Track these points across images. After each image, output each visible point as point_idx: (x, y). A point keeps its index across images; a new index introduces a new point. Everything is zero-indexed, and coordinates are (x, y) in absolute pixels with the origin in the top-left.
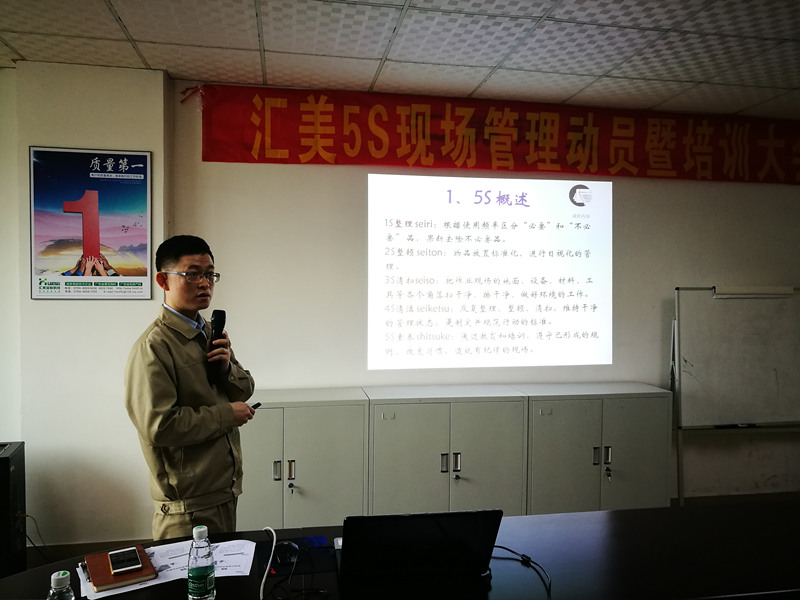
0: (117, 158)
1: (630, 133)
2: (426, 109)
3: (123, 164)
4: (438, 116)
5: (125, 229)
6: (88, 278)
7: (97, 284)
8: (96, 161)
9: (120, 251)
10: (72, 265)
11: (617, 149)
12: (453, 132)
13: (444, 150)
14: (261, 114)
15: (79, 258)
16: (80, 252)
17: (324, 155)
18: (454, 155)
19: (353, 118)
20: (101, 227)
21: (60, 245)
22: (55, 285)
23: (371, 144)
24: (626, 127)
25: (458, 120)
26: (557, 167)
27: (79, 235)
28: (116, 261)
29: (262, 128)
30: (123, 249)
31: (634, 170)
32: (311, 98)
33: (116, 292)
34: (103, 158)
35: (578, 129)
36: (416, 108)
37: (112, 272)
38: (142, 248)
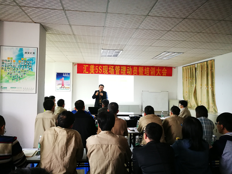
0: (66, 73)
1: (136, 69)
2: (107, 66)
3: (67, 74)
4: (109, 67)
5: (67, 82)
6: (62, 88)
8: (64, 74)
10: (61, 87)
11: (134, 71)
12: (111, 69)
13: (109, 72)
14: (85, 67)
16: (61, 85)
17: (93, 73)
18: (111, 73)
19: (97, 68)
20: (64, 82)
21: (59, 84)
22: (58, 89)
23: (99, 71)
24: (136, 68)
25: (111, 68)
26: (125, 74)
27: (61, 83)
28: (66, 86)
29: (85, 69)
30: (67, 85)
31: (137, 74)
32: (91, 65)
33: (66, 90)
34: (65, 73)
35: (129, 69)
36: (106, 66)
38: (69, 85)
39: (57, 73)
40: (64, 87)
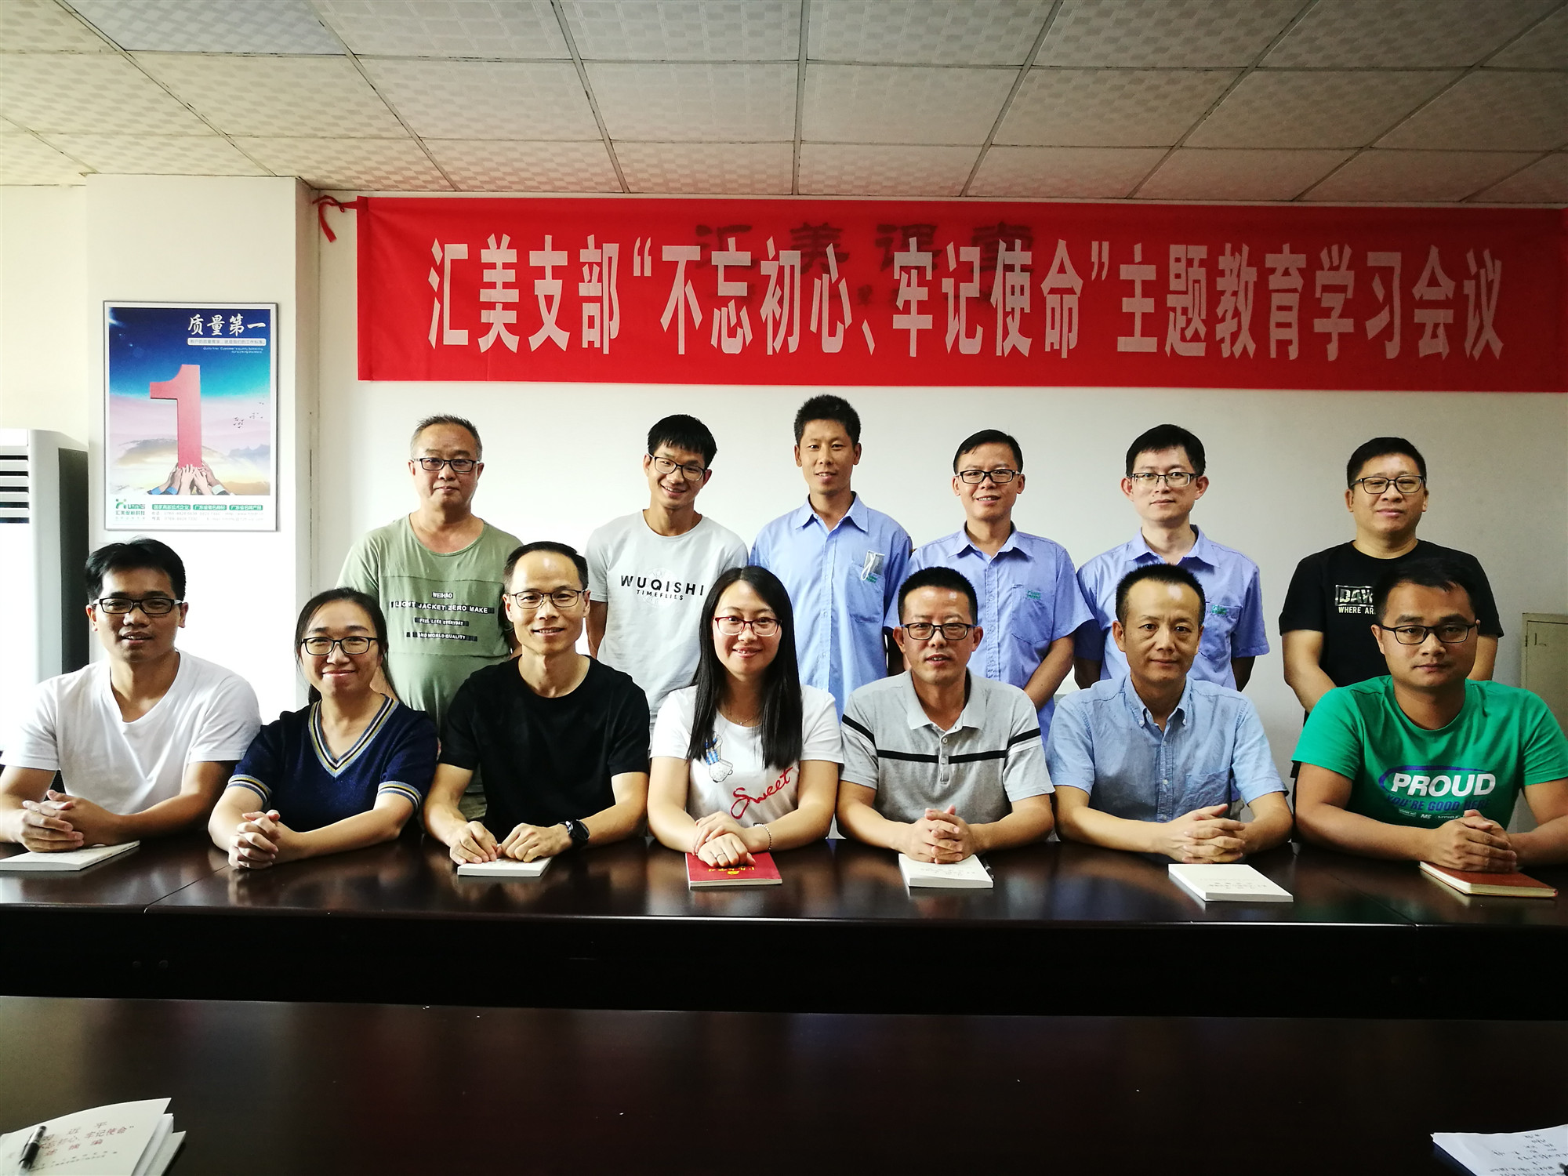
0: (227, 314)
3: (236, 322)
5: (239, 422)
7: (196, 507)
8: (196, 322)
9: (230, 456)
15: (172, 468)
16: (173, 459)
20: (203, 421)
21: (146, 447)
22: (135, 508)
27: (171, 431)
30: (235, 454)
33: (224, 519)
34: (207, 315)
37: (219, 488)
38: (263, 452)
39: (117, 313)
40: (202, 482)
